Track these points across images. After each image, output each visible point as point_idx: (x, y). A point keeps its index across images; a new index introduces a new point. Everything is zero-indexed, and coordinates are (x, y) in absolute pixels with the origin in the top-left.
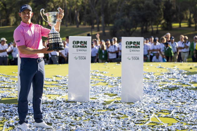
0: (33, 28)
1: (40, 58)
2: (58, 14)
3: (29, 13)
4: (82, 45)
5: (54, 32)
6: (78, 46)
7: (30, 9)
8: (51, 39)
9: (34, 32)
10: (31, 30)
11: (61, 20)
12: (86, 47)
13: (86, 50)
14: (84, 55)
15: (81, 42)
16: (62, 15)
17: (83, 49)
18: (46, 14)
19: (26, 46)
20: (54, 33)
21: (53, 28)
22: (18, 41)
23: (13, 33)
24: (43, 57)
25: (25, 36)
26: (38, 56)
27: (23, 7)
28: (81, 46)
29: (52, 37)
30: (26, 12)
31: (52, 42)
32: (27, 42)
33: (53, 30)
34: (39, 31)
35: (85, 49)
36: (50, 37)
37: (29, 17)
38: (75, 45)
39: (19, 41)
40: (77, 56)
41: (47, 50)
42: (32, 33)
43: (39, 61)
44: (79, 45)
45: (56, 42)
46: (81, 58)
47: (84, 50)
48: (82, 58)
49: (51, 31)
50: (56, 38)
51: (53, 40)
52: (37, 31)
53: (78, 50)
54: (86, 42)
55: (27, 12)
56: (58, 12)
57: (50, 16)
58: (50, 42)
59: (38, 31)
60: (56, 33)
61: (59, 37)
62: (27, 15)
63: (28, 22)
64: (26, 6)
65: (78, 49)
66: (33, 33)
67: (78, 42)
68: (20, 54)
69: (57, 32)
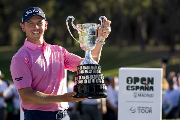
0: (48, 52)
1: (62, 112)
2: (100, 28)
3: (40, 24)
4: (144, 85)
5: (89, 62)
6: (137, 88)
7: (43, 16)
8: (85, 74)
9: (51, 61)
10: (43, 57)
11: (104, 40)
12: (152, 88)
13: (152, 96)
14: (149, 105)
15: (143, 79)
16: (107, 29)
17: (147, 92)
18: (77, 27)
19: (34, 88)
20: (90, 65)
21: (89, 55)
22: (19, 79)
23: (10, 62)
24: (67, 108)
25: (33, 68)
26: (57, 106)
27: (28, 13)
28: (142, 88)
29: (86, 72)
30: (34, 21)
31: (86, 82)
32: (37, 81)
33: (89, 58)
34: (60, 61)
35: (150, 92)
36: (82, 72)
37: (40, 31)
38: (131, 85)
39: (21, 79)
40: (135, 106)
41: (74, 97)
42: (46, 63)
43: (61, 116)
44: (139, 84)
45: (93, 82)
46: (143, 111)
47: (148, 95)
48: (145, 111)
49: (84, 61)
50: (93, 74)
51: (87, 77)
52: (56, 60)
53: (137, 95)
54: (153, 79)
55: (37, 21)
56: (100, 24)
57: (85, 31)
58: (82, 82)
59: (58, 61)
60: (94, 65)
61: (100, 72)
62: (37, 27)
63: (40, 41)
64: (33, 9)
65: (136, 93)
66: (48, 63)
67: (136, 80)
68: (23, 104)
69: (96, 63)
